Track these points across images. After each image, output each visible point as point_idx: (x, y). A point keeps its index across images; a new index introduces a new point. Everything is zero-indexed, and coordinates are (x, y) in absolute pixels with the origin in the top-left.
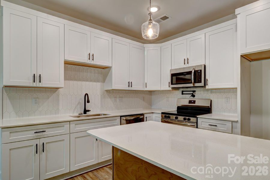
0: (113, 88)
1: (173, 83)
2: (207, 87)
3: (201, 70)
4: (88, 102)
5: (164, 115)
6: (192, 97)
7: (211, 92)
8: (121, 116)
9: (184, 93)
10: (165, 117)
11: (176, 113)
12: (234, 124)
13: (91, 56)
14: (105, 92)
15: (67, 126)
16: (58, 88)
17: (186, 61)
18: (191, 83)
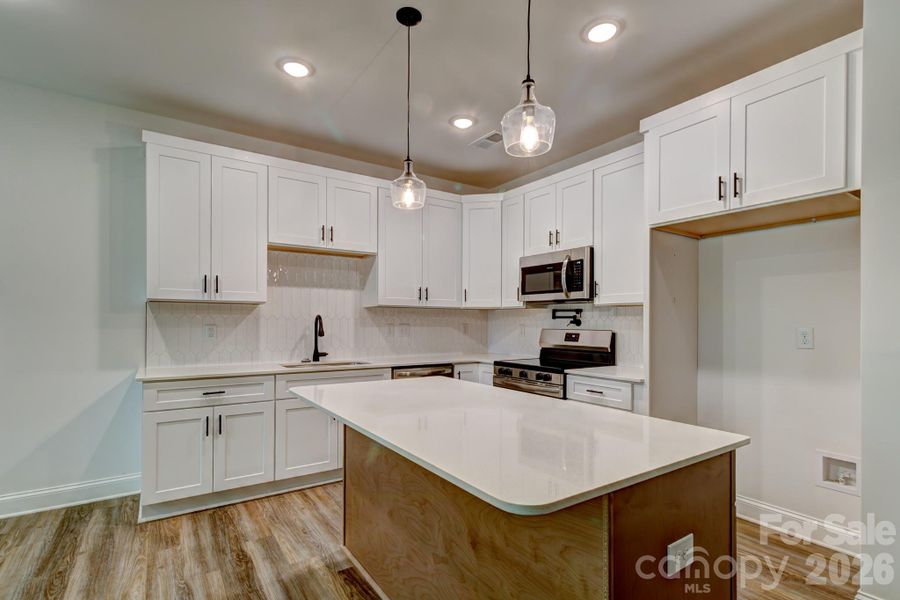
0: (382, 302)
1: (527, 290)
2: (597, 301)
3: (582, 261)
4: (322, 334)
5: (498, 367)
6: (573, 326)
7: (616, 314)
8: (393, 368)
9: (558, 314)
10: (500, 371)
11: (537, 363)
12: (636, 387)
13: (327, 233)
14: (366, 312)
15: (269, 383)
16: (257, 304)
17: (554, 238)
18: (561, 291)
